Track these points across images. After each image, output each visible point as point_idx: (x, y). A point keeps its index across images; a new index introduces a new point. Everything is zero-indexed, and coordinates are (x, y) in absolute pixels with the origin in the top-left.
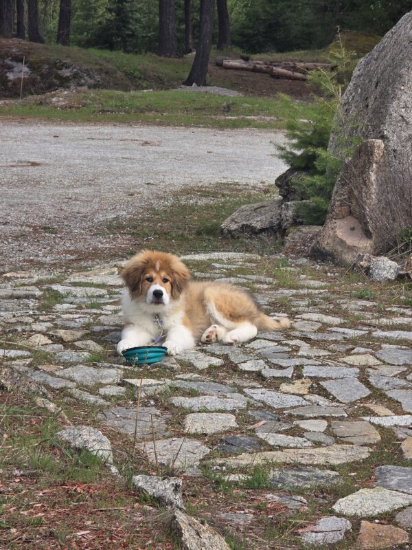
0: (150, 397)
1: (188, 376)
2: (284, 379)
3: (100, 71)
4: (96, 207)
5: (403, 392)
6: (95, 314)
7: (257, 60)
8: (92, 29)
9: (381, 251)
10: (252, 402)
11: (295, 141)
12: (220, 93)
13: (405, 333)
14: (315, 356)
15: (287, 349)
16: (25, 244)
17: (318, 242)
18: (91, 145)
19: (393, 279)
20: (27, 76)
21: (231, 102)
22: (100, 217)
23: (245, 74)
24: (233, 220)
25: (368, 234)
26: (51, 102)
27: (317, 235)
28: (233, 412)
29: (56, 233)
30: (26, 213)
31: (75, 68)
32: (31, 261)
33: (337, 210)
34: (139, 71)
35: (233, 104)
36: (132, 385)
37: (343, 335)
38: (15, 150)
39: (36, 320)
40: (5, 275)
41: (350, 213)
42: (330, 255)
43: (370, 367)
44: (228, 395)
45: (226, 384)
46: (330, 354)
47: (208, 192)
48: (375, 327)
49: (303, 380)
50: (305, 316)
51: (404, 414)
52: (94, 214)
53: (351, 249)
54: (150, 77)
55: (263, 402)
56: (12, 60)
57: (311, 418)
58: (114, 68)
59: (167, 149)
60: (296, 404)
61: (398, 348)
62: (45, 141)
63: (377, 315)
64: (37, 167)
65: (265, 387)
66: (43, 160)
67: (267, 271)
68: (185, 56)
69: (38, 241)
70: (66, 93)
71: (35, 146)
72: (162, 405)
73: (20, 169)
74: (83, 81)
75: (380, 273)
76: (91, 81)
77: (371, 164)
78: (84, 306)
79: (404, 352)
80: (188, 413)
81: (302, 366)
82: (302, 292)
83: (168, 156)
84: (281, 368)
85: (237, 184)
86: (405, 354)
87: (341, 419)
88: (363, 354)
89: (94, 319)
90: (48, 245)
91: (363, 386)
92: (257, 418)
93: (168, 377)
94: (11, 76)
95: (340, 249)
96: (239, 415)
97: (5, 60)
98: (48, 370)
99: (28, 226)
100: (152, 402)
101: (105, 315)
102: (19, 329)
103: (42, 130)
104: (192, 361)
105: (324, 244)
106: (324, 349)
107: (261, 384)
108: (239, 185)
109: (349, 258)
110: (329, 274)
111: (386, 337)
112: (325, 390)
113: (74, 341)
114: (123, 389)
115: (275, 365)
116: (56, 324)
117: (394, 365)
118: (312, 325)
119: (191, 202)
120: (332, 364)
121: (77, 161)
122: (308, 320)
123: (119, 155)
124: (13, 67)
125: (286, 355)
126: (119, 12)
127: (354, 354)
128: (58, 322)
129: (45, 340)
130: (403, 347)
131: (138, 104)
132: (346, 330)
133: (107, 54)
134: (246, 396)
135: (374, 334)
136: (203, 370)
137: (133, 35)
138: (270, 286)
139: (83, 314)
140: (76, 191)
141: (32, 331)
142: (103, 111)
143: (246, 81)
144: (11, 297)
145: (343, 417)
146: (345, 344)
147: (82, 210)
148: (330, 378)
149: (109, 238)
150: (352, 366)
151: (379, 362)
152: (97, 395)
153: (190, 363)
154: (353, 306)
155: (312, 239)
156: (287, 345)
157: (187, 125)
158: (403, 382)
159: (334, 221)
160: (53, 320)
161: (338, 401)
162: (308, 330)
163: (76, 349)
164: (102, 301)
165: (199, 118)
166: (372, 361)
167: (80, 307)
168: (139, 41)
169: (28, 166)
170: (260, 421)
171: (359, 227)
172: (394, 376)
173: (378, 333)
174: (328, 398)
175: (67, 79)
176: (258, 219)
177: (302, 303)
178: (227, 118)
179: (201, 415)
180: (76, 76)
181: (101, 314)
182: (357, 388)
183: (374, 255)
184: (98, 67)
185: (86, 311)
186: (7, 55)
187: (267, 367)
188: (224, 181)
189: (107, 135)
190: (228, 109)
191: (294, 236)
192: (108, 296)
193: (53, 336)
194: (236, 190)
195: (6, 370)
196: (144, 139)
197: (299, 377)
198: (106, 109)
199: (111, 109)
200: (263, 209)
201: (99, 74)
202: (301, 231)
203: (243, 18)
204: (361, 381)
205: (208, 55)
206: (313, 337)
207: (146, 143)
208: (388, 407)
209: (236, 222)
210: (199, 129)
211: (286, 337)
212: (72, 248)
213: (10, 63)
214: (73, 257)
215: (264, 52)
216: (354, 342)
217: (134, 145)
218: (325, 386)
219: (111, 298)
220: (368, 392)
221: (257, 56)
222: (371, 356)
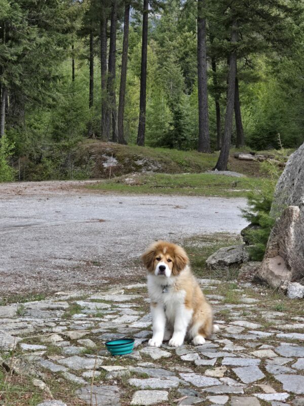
0: (115, 379)
1: (144, 364)
2: (209, 367)
3: (161, 162)
4: (132, 249)
5: (287, 376)
6: (97, 321)
7: (261, 154)
8: (160, 136)
9: (297, 279)
10: (183, 382)
11: (253, 207)
12: (232, 175)
13: (300, 335)
14: (234, 351)
15: (216, 345)
16: (78, 273)
17: (258, 273)
18: (142, 208)
19: (302, 297)
20: (115, 165)
21: (237, 181)
22: (132, 255)
23: (252, 163)
24: (213, 257)
25: (288, 267)
26: (125, 181)
27: (258, 268)
28: (167, 390)
29: (100, 266)
30: (86, 252)
31: (145, 159)
32: (79, 284)
33: (270, 252)
34: (186, 161)
35: (239, 182)
36: (105, 370)
37: (257, 336)
38: (93, 211)
39: (58, 325)
40: (56, 293)
41: (278, 254)
42: (265, 281)
43: (268, 358)
44: (168, 378)
45: (169, 370)
46: (245, 349)
47: (208, 239)
48: (280, 330)
49: (222, 367)
50: (235, 323)
51: (282, 392)
52: (128, 254)
53: (277, 277)
54: (192, 165)
55: (190, 383)
56: (106, 155)
57: (218, 394)
58: (170, 159)
59: (189, 211)
60: (213, 384)
61: (291, 346)
62: (113, 206)
63: (284, 322)
64: (102, 223)
65: (195, 372)
66: (108, 218)
67: (222, 292)
68: (215, 152)
69: (87, 271)
70: (134, 175)
71: (106, 209)
72: (122, 384)
73: (91, 223)
74: (150, 168)
75: (293, 293)
76: (156, 168)
77: (291, 222)
78: (91, 316)
79: (294, 348)
80: (137, 390)
81: (222, 358)
82: (239, 306)
83: (189, 215)
84: (209, 358)
85: (229, 233)
86: (294, 349)
87: (239, 395)
88: (267, 349)
89: (95, 324)
90: (93, 274)
91: (261, 372)
92: (183, 394)
93: (132, 364)
94: (105, 165)
95: (270, 277)
96: (171, 391)
97: (103, 156)
98: (54, 359)
99: (84, 261)
100: (116, 382)
101: (104, 322)
102: (44, 330)
103: (112, 199)
104: (150, 354)
105: (261, 274)
106: (242, 346)
107: (193, 370)
108: (229, 234)
109: (276, 283)
110: (262, 294)
111: (285, 338)
112: (235, 374)
113: (78, 339)
114: (99, 373)
115: (205, 357)
116: (69, 328)
117: (285, 357)
118: (238, 329)
119: (194, 245)
120: (243, 356)
121: (130, 219)
122: (237, 325)
123: (157, 215)
124: (107, 160)
125: (214, 350)
126: (177, 125)
127: (261, 349)
128: (71, 326)
129: (59, 338)
130: (294, 344)
131: (179, 182)
132: (260, 333)
133: (167, 151)
134: (180, 378)
135: (278, 335)
136: (156, 360)
137: (185, 139)
138: (219, 302)
139: (90, 321)
140: (123, 238)
141: (52, 332)
142: (157, 187)
143: (253, 167)
144: (48, 309)
145: (241, 394)
146: (257, 342)
147: (122, 251)
148: (240, 366)
149: (134, 269)
150: (257, 357)
151: (276, 355)
152: (80, 377)
153: (149, 355)
154: (270, 316)
155: (255, 270)
156: (217, 343)
157: (207, 195)
158: (288, 369)
159: (268, 259)
160: (69, 324)
161: (242, 382)
162: (235, 333)
163: (77, 344)
164: (105, 312)
165: (217, 191)
166: (271, 354)
167: (89, 317)
168: (189, 143)
169: (97, 222)
170: (184, 396)
171: (283, 263)
172: (283, 365)
173: (281, 335)
174: (235, 380)
175: (140, 167)
176: (229, 257)
177: (236, 314)
178: (234, 191)
179: (145, 391)
180: (146, 165)
181: (101, 321)
182: (257, 373)
183: (291, 281)
184: (160, 159)
185: (93, 319)
186: (104, 152)
187: (199, 358)
188: (221, 231)
189: (154, 201)
190: (235, 185)
191: (245, 268)
192: (110, 309)
193: (64, 336)
194: (227, 237)
195: (18, 360)
196: (177, 204)
197: (219, 365)
198: (159, 185)
199: (162, 185)
200: (233, 250)
201: (160, 163)
202: (249, 265)
203: (253, 129)
204: (260, 368)
205: (228, 152)
206: (236, 337)
207: (177, 207)
208: (274, 387)
209: (215, 259)
210: (214, 198)
211: (218, 337)
212: (108, 276)
213: (105, 157)
214: (106, 282)
215: (265, 150)
216: (263, 341)
217: (169, 208)
218: (235, 372)
219: (112, 310)
220: (263, 376)
221: (262, 152)
222: (271, 351)
